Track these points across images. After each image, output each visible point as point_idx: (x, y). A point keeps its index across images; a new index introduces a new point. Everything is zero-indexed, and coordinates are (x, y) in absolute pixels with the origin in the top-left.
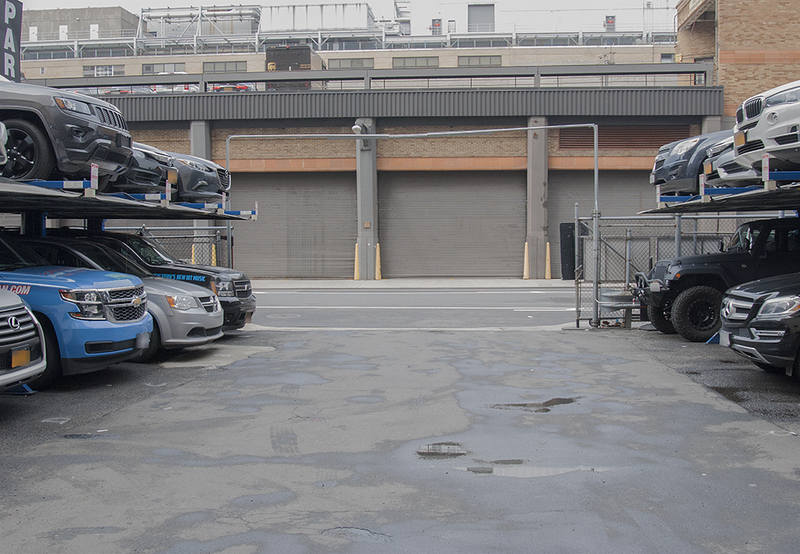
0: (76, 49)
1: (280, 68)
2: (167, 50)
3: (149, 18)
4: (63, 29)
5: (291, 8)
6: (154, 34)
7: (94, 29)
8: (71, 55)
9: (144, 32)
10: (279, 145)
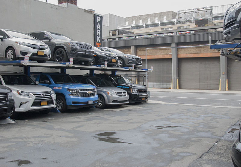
0: (160, 24)
1: (199, 26)
2: (185, 22)
3: (180, 13)
4: (157, 18)
5: (222, 6)
6: (181, 18)
7: (165, 17)
8: (158, 26)
9: (179, 17)
10: (197, 49)
